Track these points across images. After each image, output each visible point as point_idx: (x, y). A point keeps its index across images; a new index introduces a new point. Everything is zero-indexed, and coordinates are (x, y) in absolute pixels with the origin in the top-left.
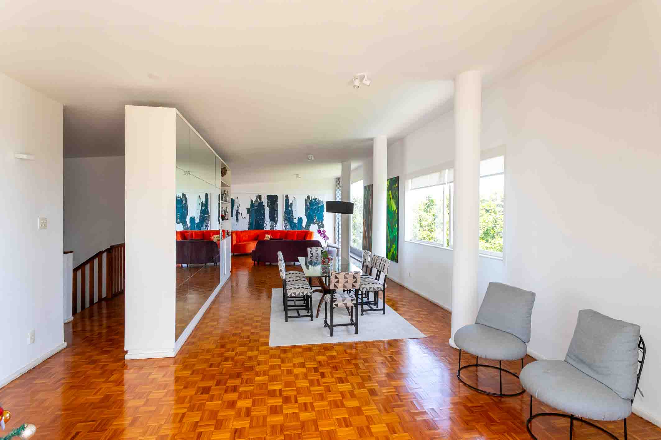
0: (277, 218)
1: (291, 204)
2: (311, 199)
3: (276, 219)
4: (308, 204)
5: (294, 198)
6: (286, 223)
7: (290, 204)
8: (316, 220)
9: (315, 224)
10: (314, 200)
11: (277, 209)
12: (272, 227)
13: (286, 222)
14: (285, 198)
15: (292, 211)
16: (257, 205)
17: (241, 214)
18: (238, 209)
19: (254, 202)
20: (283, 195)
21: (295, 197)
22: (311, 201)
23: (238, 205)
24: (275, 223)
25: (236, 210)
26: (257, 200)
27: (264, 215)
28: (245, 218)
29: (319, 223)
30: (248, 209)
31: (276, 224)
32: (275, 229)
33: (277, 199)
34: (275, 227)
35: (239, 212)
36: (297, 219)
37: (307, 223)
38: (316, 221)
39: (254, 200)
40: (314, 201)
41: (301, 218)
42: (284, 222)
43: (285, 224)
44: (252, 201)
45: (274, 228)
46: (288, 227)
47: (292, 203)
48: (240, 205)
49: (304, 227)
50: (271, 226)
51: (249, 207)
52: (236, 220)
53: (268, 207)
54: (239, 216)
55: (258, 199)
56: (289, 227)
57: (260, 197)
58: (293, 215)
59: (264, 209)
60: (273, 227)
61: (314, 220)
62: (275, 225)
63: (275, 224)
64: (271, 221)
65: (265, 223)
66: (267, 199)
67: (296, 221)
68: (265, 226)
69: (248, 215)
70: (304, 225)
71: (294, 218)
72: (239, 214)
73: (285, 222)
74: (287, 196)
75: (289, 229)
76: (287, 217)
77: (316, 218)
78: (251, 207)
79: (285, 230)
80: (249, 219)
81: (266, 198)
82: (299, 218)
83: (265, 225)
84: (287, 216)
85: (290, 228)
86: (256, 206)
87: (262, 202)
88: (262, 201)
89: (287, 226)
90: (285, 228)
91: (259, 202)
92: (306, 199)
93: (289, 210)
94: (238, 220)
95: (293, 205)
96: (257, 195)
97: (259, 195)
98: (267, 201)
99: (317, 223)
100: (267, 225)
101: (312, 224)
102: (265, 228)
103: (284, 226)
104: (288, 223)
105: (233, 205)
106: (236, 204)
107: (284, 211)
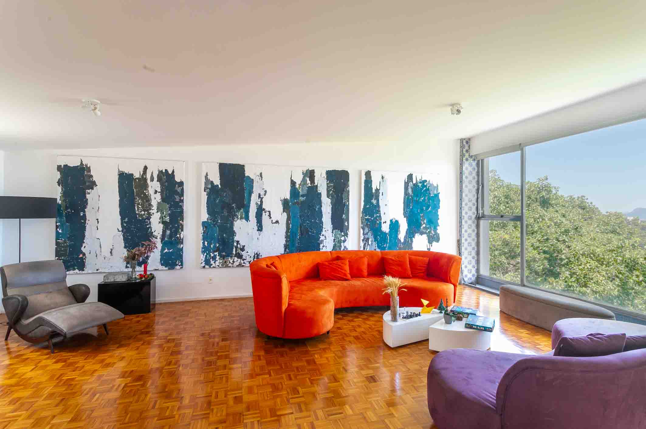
0: (348, 223)
1: (377, 190)
2: (414, 182)
3: (346, 224)
4: (410, 191)
5: (383, 178)
6: (367, 234)
7: (374, 191)
8: (424, 226)
9: (422, 233)
10: (420, 183)
11: (348, 201)
12: (338, 243)
13: (367, 230)
14: (364, 178)
15: (378, 206)
16: (305, 192)
17: (267, 213)
18: (262, 202)
19: (297, 186)
20: (360, 172)
21: (385, 177)
22: (415, 185)
23: (262, 193)
24: (343, 234)
25: (257, 204)
26: (304, 180)
27: (320, 214)
28: (277, 222)
29: (430, 232)
30: (286, 204)
31: (346, 235)
32: (342, 249)
33: (348, 180)
34: (344, 241)
35: (264, 209)
36: (388, 223)
37: (407, 232)
38: (425, 228)
39: (298, 180)
40: (420, 185)
41: (397, 222)
42: (362, 231)
43: (364, 234)
44: (293, 183)
45: (342, 244)
46: (370, 243)
47: (378, 188)
48: (266, 191)
49: (402, 240)
50: (334, 240)
51: (288, 197)
52: (256, 228)
53: (328, 197)
54: (265, 217)
55: (308, 179)
56: (372, 241)
57: (311, 174)
58: (380, 216)
59: (320, 203)
60: (340, 242)
61: (421, 225)
62: (343, 238)
63: (343, 236)
64: (334, 228)
65: (323, 233)
66: (327, 179)
67: (385, 228)
68: (322, 241)
69: (285, 214)
70: (402, 236)
71: (383, 221)
72: (264, 214)
73: (363, 229)
74: (368, 174)
75: (372, 247)
76: (367, 220)
77: (425, 221)
78: (291, 197)
79: (364, 248)
80: (288, 224)
81: (325, 176)
82: (391, 221)
83: (322, 238)
84: (367, 217)
85: (374, 243)
86: (303, 196)
87: (317, 186)
88: (316, 184)
89: (368, 239)
90: (365, 245)
91: (309, 185)
92: (406, 181)
93: (372, 203)
94: (262, 228)
95: (381, 194)
96: (305, 169)
97: (310, 169)
98: (327, 184)
99: (427, 232)
100: (325, 237)
101: (416, 234)
102: (321, 246)
103: (363, 240)
104: (370, 234)
105: (251, 193)
106: (257, 190)
107: (362, 207)
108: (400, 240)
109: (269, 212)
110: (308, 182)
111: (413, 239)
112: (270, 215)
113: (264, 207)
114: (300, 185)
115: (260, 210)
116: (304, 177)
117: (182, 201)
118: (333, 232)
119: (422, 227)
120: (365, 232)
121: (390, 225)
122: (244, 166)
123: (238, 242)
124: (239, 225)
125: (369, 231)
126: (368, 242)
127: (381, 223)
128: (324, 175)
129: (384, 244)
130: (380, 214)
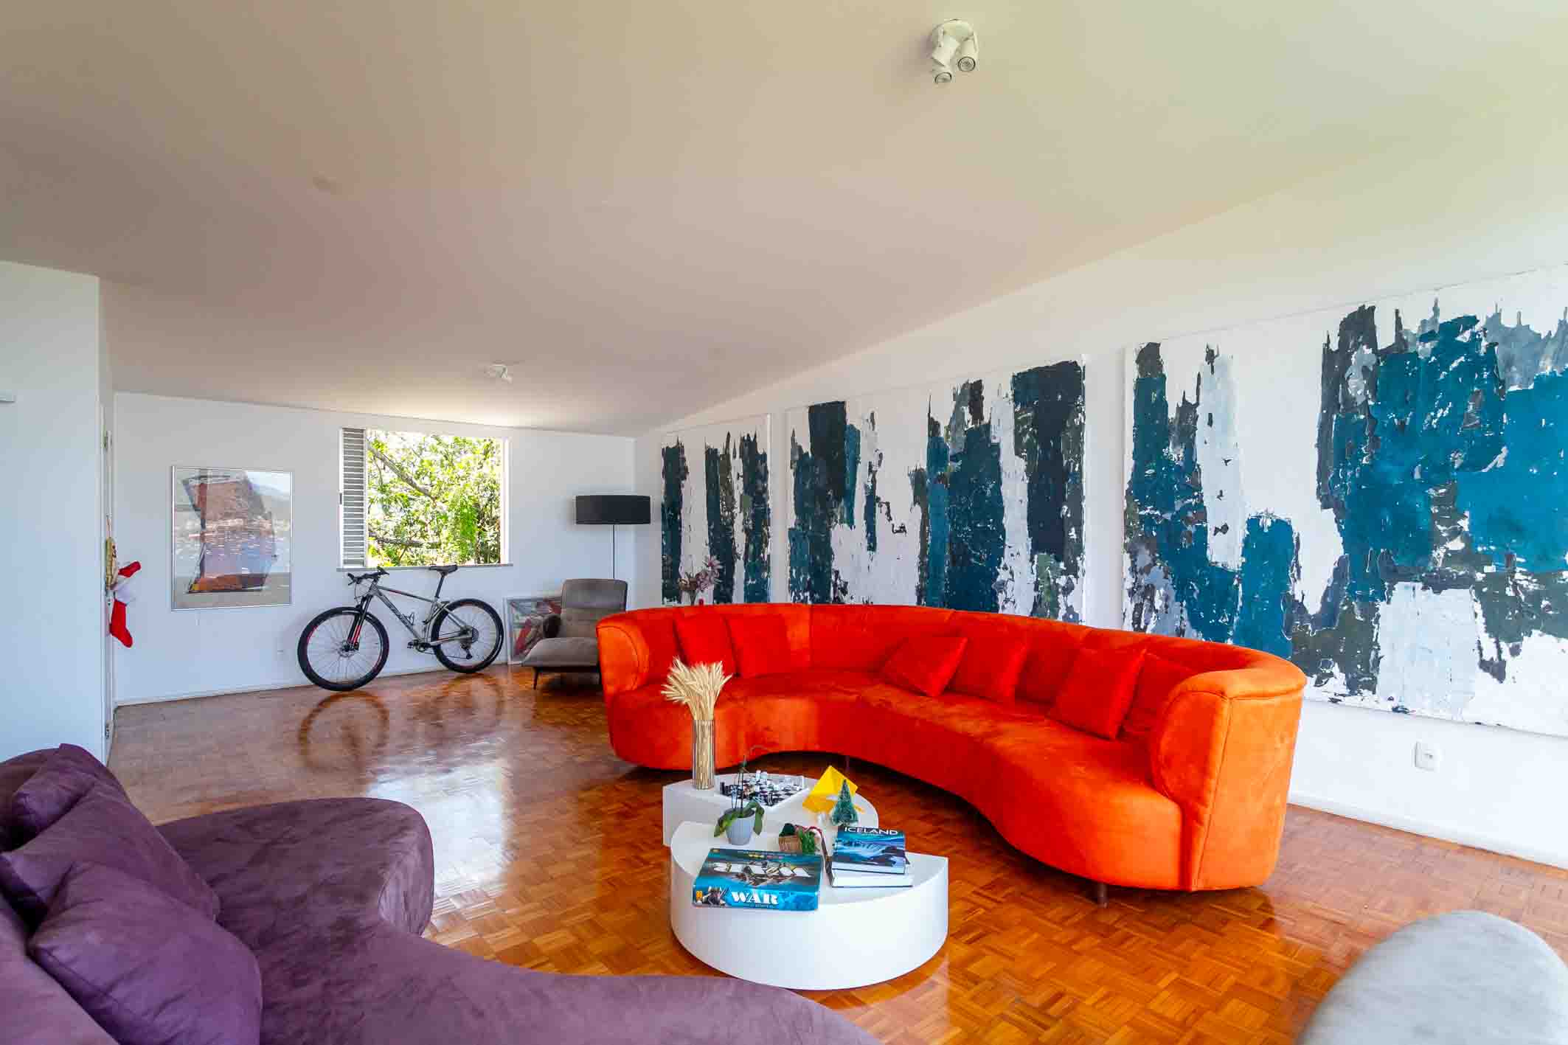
0: (1079, 532)
1: (1188, 409)
2: (1385, 338)
3: (1073, 534)
4: (1356, 386)
5: (1211, 356)
6: (1147, 570)
7: (1172, 414)
8: (1457, 545)
9: (1437, 583)
10: (1424, 338)
11: (1079, 460)
12: (1047, 596)
13: (1145, 557)
14: (1133, 372)
15: (1191, 466)
16: (961, 447)
17: (884, 508)
18: (874, 481)
19: (943, 433)
20: (1122, 353)
21: (1223, 353)
22: (1398, 354)
23: (875, 462)
24: (1062, 565)
25: (866, 487)
26: (957, 414)
27: (997, 508)
28: (903, 529)
29: (1497, 581)
30: (917, 482)
31: (1073, 570)
32: (1063, 614)
33: (1078, 392)
34: (1068, 589)
35: (878, 499)
36: (1239, 532)
37: (1338, 573)
38: (1469, 558)
39: (945, 417)
40: (1424, 349)
41: (1282, 528)
42: (1127, 559)
43: (1133, 570)
44: (933, 426)
45: (1061, 598)
46: (1158, 603)
47: (1192, 399)
48: (881, 456)
49: (1313, 607)
50: (1037, 584)
51: (923, 462)
52: (866, 543)
53: (1018, 453)
54: (881, 517)
55: (966, 410)
56: (1167, 598)
57: (972, 395)
58: (1201, 505)
59: (996, 473)
60: (1053, 590)
61: (1428, 541)
62: (1062, 581)
63: (1063, 573)
64: (1036, 548)
65: (1006, 559)
66: (1016, 400)
67: (1227, 550)
68: (1003, 583)
69: (918, 509)
70: (1311, 587)
71: (1211, 524)
72: (878, 509)
73: (1134, 555)
74: (1149, 357)
76: (1147, 520)
77: (1464, 524)
78: (929, 465)
79: (1137, 621)
80: (923, 535)
81: (1010, 393)
82: (1253, 523)
83: (1003, 575)
84: (1149, 510)
85: (1175, 606)
86: (954, 458)
87: (988, 426)
88: (986, 420)
89: (1149, 591)
90: (1138, 608)
91: (970, 426)
92: (1334, 346)
93: (1168, 462)
94: (875, 544)
95: (1201, 423)
96: (958, 385)
97: (972, 381)
98: (1016, 414)
99: (1479, 576)
100: (1011, 573)
101: (1399, 586)
102: (1001, 597)
103: (1131, 593)
104: (1158, 571)
105: (856, 461)
106: (866, 456)
107: (1128, 477)
108: (1301, 608)
109: (888, 504)
110: (968, 417)
111: (1382, 606)
112: (888, 513)
113: (878, 494)
114: (948, 428)
115: (872, 500)
116: (957, 407)
117: (765, 490)
118: (1032, 560)
119: (1439, 553)
120: (1139, 565)
121: (1246, 542)
122: (843, 403)
123: (837, 573)
124: (839, 533)
125: (1154, 560)
126: (1152, 601)
127: (1204, 532)
128: (1008, 390)
129: (1220, 614)
130: (1200, 497)
